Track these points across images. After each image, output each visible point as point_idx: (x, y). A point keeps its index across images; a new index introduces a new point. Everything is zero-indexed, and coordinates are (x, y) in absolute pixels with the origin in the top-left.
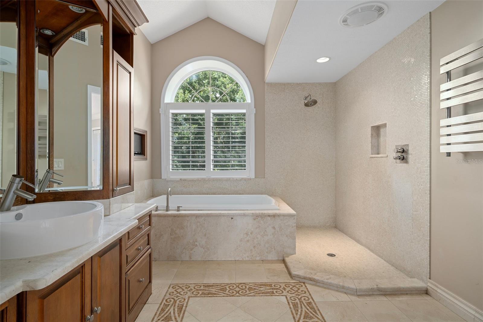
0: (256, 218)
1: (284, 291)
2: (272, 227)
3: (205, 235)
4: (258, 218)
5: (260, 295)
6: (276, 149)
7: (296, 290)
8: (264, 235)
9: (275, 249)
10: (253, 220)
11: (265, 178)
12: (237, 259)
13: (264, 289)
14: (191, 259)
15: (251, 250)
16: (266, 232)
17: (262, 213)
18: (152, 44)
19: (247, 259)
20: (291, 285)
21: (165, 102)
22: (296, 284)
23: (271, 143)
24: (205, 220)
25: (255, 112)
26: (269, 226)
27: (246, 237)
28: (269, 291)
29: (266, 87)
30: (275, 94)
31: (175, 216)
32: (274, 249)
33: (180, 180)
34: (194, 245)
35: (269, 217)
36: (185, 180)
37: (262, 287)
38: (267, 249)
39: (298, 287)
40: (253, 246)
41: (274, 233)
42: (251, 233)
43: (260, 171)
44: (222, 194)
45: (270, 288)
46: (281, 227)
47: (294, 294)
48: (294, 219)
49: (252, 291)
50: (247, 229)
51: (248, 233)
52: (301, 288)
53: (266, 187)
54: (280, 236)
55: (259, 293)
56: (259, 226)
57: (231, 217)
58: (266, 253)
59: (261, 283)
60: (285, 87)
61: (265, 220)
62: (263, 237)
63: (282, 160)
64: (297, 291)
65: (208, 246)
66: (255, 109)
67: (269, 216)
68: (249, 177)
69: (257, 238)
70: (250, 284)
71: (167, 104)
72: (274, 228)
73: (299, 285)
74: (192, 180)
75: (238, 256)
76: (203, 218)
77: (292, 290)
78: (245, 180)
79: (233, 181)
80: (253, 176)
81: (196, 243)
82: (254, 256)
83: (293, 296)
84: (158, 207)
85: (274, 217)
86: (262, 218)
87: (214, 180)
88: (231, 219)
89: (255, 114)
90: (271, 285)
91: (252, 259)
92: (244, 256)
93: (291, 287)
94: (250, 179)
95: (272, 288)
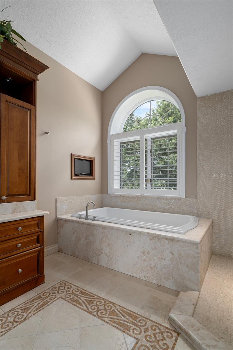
0: (153, 238)
1: (143, 332)
2: (170, 252)
3: (109, 245)
4: (155, 239)
5: (114, 324)
6: (211, 167)
7: (158, 339)
8: (161, 259)
9: (173, 278)
10: (150, 240)
11: (196, 198)
12: (135, 275)
13: (126, 320)
14: (99, 263)
15: (148, 271)
16: (163, 255)
17: (158, 234)
18: (103, 92)
19: (144, 278)
20: (159, 329)
21: (111, 134)
22: (167, 330)
23: (204, 161)
24: (108, 232)
25: (186, 131)
26: (166, 250)
27: (143, 256)
28: (128, 324)
29: (199, 102)
30: (209, 107)
31: (89, 225)
32: (171, 277)
33: (120, 196)
34: (101, 252)
35: (167, 241)
36: (124, 196)
37: (126, 316)
38: (164, 274)
39: (165, 336)
40: (150, 267)
41: (172, 259)
42: (148, 253)
43: (191, 191)
44: (153, 211)
45: (132, 322)
46: (180, 254)
47: (150, 344)
48: (197, 248)
49: (112, 316)
50: (143, 247)
51: (145, 252)
52: (168, 339)
53: (198, 208)
54: (179, 264)
55: (114, 322)
56: (156, 247)
57: (129, 233)
58: (163, 279)
59: (130, 311)
60: (223, 96)
61: (162, 242)
62: (160, 260)
63: (218, 179)
64: (158, 341)
65: (111, 256)
66: (186, 127)
67: (166, 239)
68: (180, 197)
69: (154, 260)
70: (118, 307)
71: (113, 135)
72: (172, 253)
73: (168, 334)
74: (129, 197)
75: (135, 273)
76: (107, 230)
77: (153, 337)
78: (175, 199)
79: (164, 200)
80: (183, 196)
81: (103, 251)
82: (151, 278)
83: (147, 345)
84: (82, 215)
85: (172, 241)
86: (159, 240)
87: (146, 197)
88: (129, 234)
89: (186, 133)
90: (135, 318)
91: (148, 280)
92: (141, 274)
93: (157, 331)
94: (181, 199)
95: (134, 323)
